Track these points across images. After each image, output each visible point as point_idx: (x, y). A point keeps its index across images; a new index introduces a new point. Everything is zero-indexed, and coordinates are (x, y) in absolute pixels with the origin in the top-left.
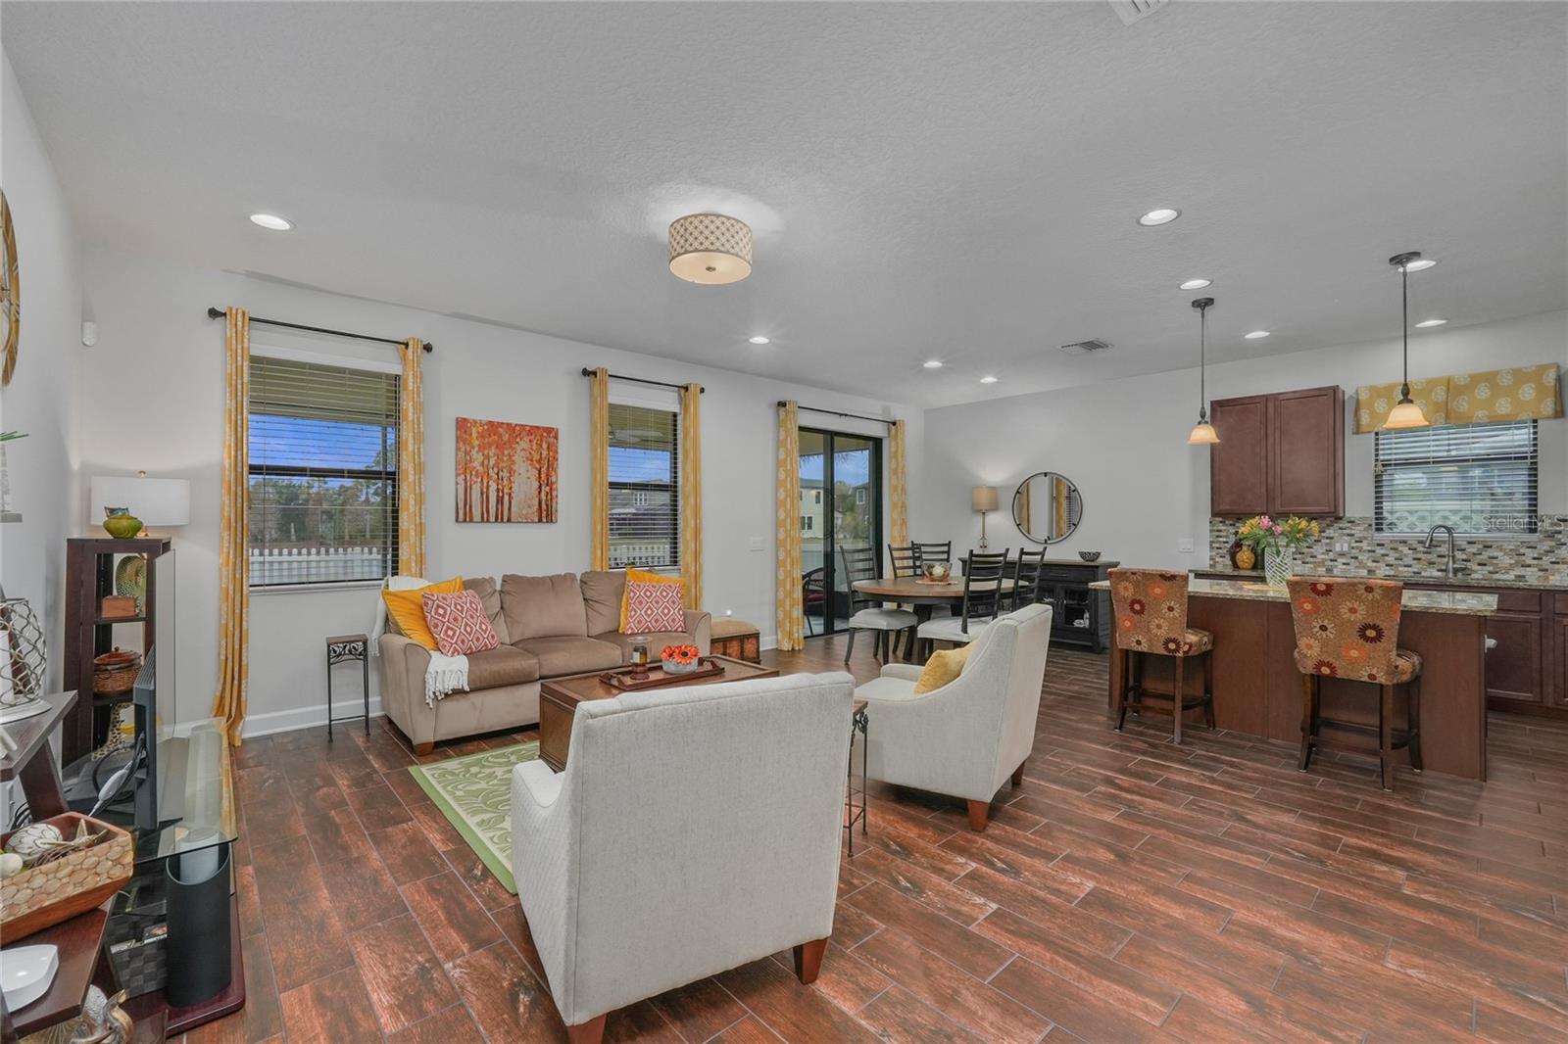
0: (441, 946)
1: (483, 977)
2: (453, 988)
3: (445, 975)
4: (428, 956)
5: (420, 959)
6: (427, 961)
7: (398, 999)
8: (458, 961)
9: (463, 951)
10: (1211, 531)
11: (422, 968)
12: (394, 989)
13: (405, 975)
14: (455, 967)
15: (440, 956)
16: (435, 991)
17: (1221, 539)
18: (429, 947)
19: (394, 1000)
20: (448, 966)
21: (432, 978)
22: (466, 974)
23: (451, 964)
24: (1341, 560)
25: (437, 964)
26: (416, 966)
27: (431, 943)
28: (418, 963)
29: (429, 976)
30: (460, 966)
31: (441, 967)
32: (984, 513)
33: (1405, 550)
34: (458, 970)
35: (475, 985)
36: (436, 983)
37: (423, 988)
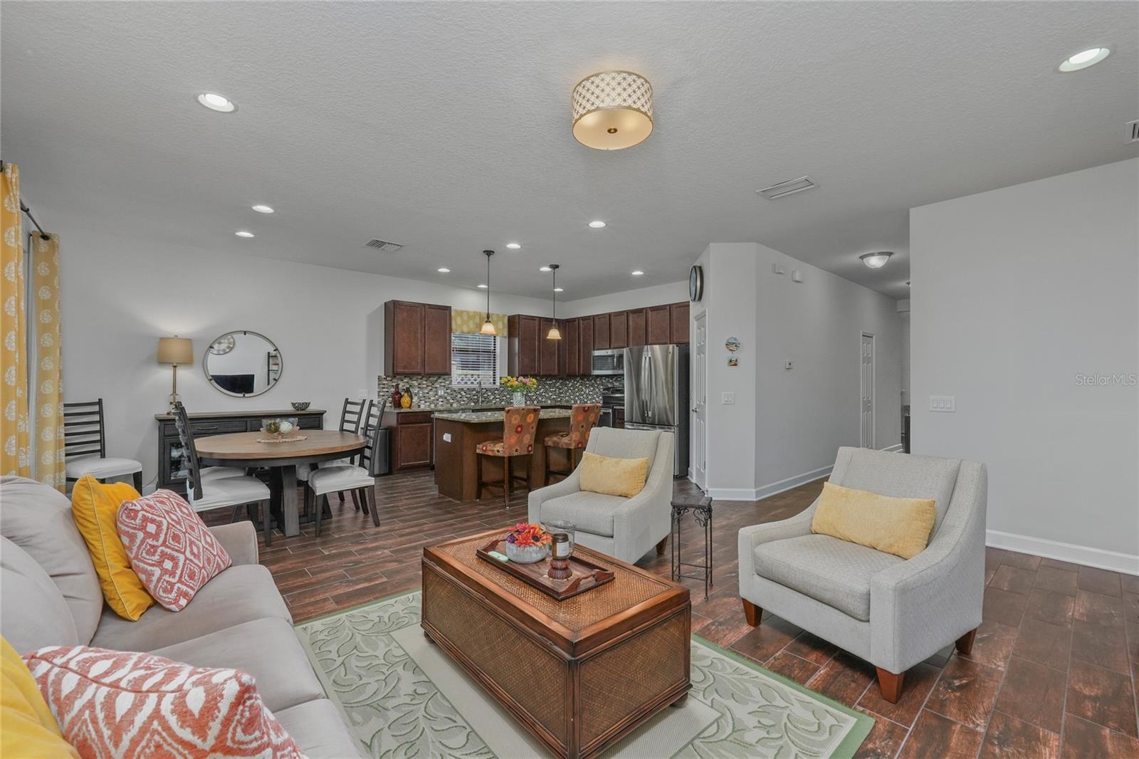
0: (973, 743)
1: (966, 707)
2: (992, 718)
3: (990, 727)
4: (990, 747)
5: (997, 751)
6: (993, 744)
7: (1036, 744)
8: (971, 726)
9: (961, 727)
10: (379, 384)
11: (1001, 745)
12: (1035, 752)
13: (1018, 751)
14: (978, 725)
15: (980, 739)
16: (1005, 726)
17: (384, 390)
18: (982, 751)
19: (1040, 747)
20: (981, 729)
21: (1001, 733)
22: (975, 717)
23: (978, 729)
24: (441, 400)
25: (988, 738)
26: (1005, 749)
27: (979, 752)
28: (1001, 749)
29: (1001, 736)
30: (974, 722)
31: (987, 733)
32: (175, 367)
33: (463, 393)
34: (978, 722)
35: (976, 708)
36: (1000, 729)
37: (1012, 735)
